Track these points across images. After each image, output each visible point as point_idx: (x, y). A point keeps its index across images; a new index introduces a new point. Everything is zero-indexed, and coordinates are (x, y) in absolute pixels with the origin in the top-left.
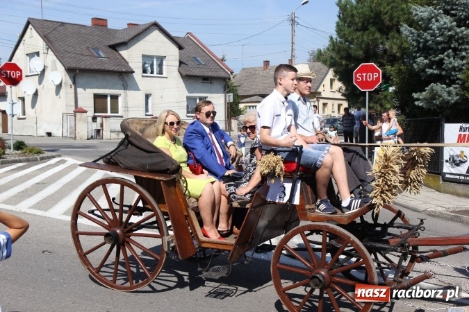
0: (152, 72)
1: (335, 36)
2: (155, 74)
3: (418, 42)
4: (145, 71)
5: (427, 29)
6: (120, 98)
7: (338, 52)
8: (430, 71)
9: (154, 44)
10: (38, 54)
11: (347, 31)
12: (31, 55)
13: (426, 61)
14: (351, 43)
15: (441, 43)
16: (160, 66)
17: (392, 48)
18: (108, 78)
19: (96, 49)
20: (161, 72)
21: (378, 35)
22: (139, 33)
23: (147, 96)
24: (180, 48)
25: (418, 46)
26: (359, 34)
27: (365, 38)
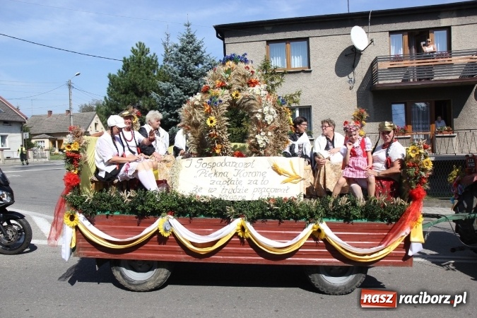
1: (107, 97)
3: (163, 103)
5: (167, 95)
7: (111, 106)
8: (170, 120)
11: (116, 94)
13: (168, 114)
14: (119, 101)
15: (176, 103)
17: (144, 105)
21: (135, 97)
25: (162, 105)
26: (123, 96)
27: (127, 98)
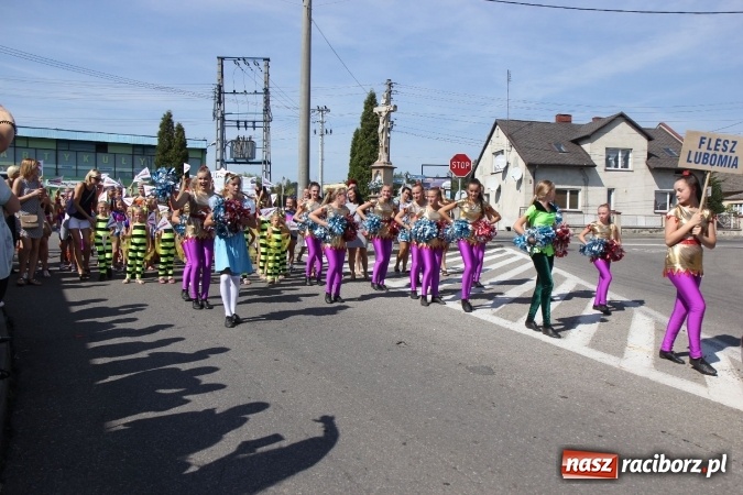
0: (616, 166)
2: (620, 168)
4: (608, 164)
6: (580, 194)
9: (621, 136)
10: (502, 152)
12: (496, 154)
16: (626, 159)
18: (569, 172)
19: (558, 145)
20: (626, 165)
22: (603, 127)
23: (610, 191)
24: (649, 139)
